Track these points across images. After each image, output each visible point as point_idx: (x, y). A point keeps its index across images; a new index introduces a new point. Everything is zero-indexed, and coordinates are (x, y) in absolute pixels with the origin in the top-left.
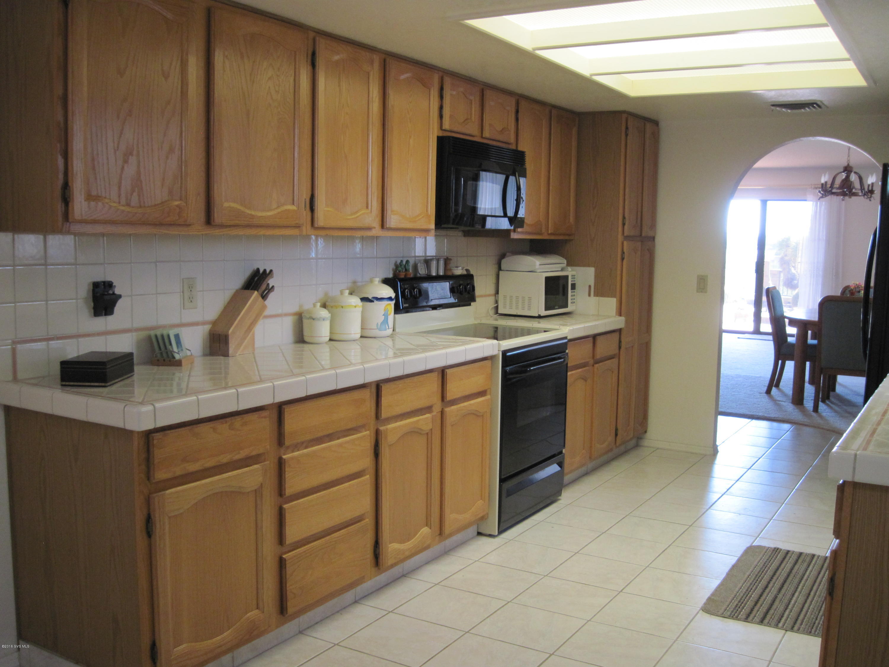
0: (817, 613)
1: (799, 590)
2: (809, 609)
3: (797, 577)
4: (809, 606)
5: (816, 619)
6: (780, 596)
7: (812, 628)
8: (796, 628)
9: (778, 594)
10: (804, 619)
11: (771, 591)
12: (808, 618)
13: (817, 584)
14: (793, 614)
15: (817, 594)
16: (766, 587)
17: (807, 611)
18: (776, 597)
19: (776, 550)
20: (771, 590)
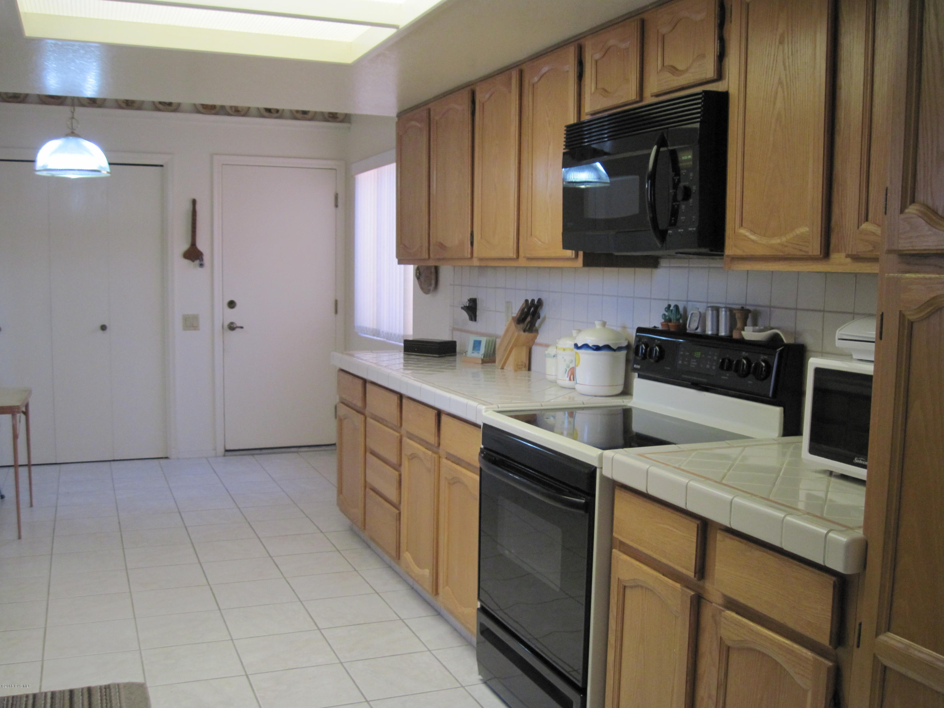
7: (12, 704)
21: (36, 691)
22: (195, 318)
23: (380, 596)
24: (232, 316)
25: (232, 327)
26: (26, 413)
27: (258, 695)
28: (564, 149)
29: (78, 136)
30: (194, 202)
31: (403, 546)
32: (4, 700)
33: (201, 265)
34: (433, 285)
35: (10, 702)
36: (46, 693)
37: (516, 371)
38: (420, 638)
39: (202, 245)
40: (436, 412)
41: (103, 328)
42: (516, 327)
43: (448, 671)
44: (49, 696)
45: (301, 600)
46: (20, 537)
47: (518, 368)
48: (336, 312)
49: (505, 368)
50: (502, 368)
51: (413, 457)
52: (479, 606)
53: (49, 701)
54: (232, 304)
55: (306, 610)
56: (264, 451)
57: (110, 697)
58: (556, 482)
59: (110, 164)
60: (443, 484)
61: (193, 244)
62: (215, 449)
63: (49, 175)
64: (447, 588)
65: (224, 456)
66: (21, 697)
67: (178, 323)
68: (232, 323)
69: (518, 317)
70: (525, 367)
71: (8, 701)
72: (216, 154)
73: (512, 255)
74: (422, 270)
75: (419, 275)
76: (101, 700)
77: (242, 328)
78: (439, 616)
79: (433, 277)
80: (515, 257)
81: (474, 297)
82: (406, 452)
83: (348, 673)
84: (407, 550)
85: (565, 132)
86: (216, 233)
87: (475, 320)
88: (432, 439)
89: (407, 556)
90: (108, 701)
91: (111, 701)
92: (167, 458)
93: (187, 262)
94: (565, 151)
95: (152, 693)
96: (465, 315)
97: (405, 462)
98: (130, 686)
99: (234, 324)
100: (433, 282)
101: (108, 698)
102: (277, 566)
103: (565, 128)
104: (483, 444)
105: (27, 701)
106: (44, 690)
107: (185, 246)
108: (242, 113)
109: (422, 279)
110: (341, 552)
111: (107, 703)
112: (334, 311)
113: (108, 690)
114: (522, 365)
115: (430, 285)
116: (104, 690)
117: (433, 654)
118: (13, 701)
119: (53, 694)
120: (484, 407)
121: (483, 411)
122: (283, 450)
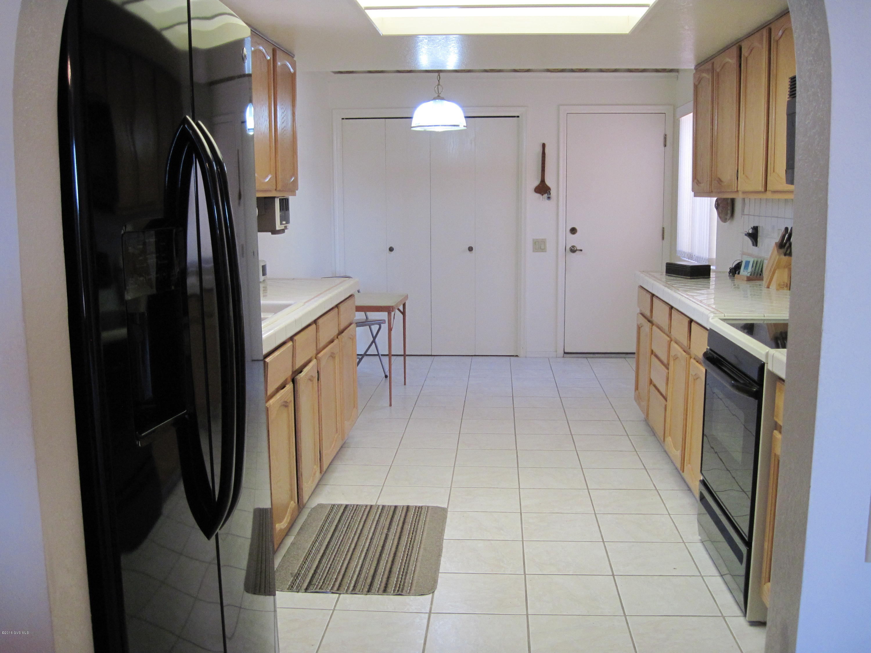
0: (352, 522)
1: (369, 541)
2: (359, 524)
3: (371, 556)
4: (358, 526)
5: (352, 517)
6: (385, 531)
7: (355, 510)
8: (368, 508)
9: (388, 532)
10: (363, 515)
11: (394, 534)
12: (359, 516)
13: (351, 550)
14: (371, 518)
15: (351, 540)
16: (400, 538)
17: (360, 522)
18: (389, 529)
19: (400, 592)
20: (395, 536)
21: (373, 503)
22: (544, 241)
23: (647, 471)
24: (573, 240)
25: (573, 250)
26: (403, 313)
27: (523, 527)
28: (788, 98)
29: (443, 99)
30: (544, 145)
31: (667, 432)
32: (351, 506)
33: (549, 198)
34: (729, 215)
35: (355, 508)
36: (379, 506)
37: (777, 290)
38: (666, 505)
39: (549, 182)
40: (689, 320)
41: (471, 249)
42: (778, 251)
43: (677, 530)
44: (381, 508)
45: (583, 467)
46: (391, 405)
47: (780, 287)
48: (663, 238)
49: (770, 287)
50: (768, 287)
51: (676, 358)
52: (702, 479)
53: (380, 510)
54: (573, 231)
55: (584, 475)
56: (597, 355)
57: (421, 513)
58: (742, 375)
59: (466, 117)
60: (691, 379)
61: (543, 181)
62: (556, 351)
63: (423, 130)
64: (689, 465)
65: (563, 357)
66: (362, 506)
67: (530, 246)
68: (573, 247)
69: (780, 242)
70: (787, 286)
71: (353, 507)
72: (561, 105)
73: (761, 188)
74: (720, 202)
75: (718, 206)
76: (414, 515)
77: (581, 250)
78: (689, 491)
79: (729, 208)
80: (763, 190)
81: (756, 225)
82: (672, 353)
83: (597, 521)
84: (670, 435)
85: (790, 83)
86: (561, 172)
87: (757, 246)
88: (685, 342)
89: (669, 439)
90: (418, 516)
91: (420, 516)
92: (517, 356)
93: (538, 195)
94: (789, 99)
95: (449, 515)
96: (748, 241)
97: (672, 363)
98: (436, 509)
99: (575, 248)
100: (729, 212)
101: (419, 514)
102: (574, 441)
103: (790, 80)
104: (708, 345)
105: (365, 509)
106: (378, 504)
107: (537, 182)
108: (583, 71)
109: (720, 209)
110: (629, 436)
111: (416, 517)
112: (661, 238)
113: (420, 509)
114: (784, 285)
115: (727, 214)
116: (417, 509)
117: (671, 518)
118: (356, 508)
119: (383, 507)
120: (712, 315)
121: (711, 318)
122: (613, 355)
